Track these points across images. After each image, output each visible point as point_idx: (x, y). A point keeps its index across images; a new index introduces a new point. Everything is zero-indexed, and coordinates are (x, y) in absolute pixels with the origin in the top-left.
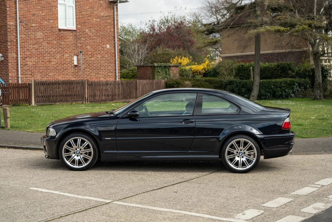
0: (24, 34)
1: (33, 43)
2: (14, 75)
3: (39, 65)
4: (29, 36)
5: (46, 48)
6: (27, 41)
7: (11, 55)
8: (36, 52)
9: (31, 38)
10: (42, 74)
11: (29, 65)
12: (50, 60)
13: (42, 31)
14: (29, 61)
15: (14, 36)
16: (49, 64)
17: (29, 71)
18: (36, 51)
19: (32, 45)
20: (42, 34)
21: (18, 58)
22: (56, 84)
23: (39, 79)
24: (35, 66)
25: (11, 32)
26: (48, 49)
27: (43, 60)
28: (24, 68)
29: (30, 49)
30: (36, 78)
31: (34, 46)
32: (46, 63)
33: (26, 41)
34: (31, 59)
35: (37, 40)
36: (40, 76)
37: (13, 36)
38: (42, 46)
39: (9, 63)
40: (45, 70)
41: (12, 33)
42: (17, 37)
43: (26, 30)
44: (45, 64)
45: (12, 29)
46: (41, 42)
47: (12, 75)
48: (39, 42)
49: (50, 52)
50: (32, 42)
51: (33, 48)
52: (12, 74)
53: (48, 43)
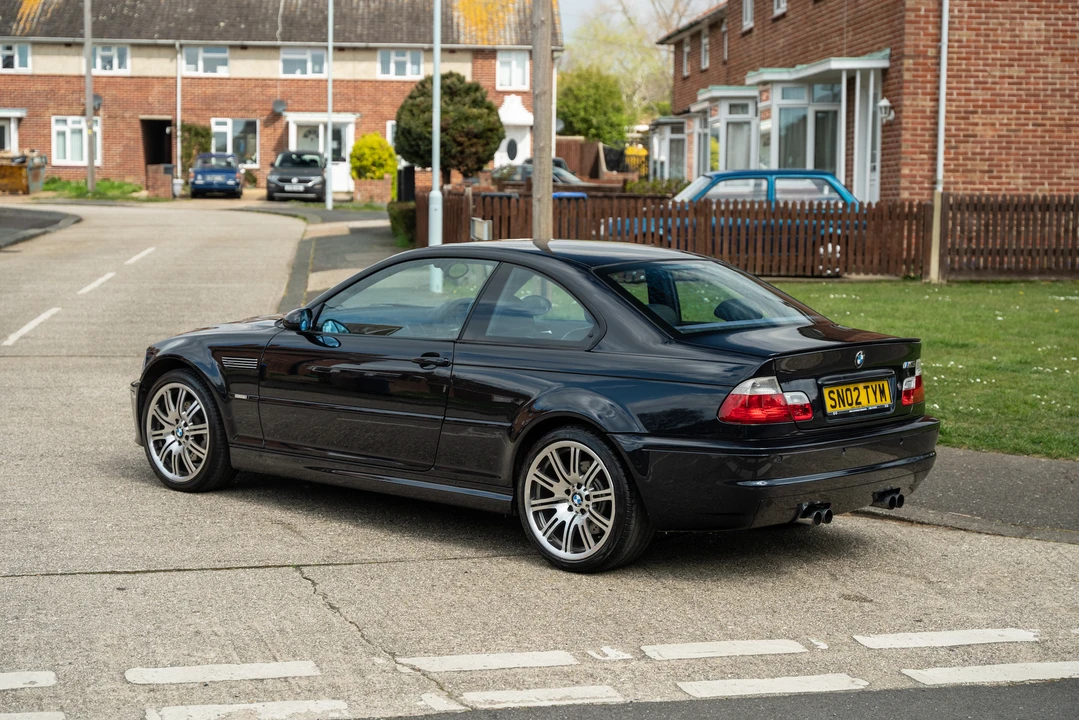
0: (968, 29)
1: (1004, 60)
2: (921, 173)
3: (1022, 137)
4: (988, 35)
5: (1058, 75)
6: (982, 51)
7: (915, 103)
8: (1015, 92)
9: (997, 41)
10: (1032, 172)
11: (981, 136)
12: (1071, 120)
13: (1043, 15)
14: (984, 124)
15: (930, 38)
16: (1065, 135)
17: (981, 160)
18: (1012, 89)
19: (1001, 66)
20: (1043, 27)
21: (936, 112)
22: (1032, 209)
23: (1017, 189)
24: (1006, 143)
25: (919, 22)
26: (1064, 78)
27: (1043, 119)
28: (961, 150)
29: (990, 80)
30: (1009, 184)
31: (1008, 71)
32: (1053, 131)
33: (978, 53)
34: (993, 116)
35: (1021, 48)
36: (1024, 178)
37: (925, 35)
38: (1041, 69)
39: (903, 132)
40: (1047, 158)
41: (922, 25)
42: (939, 40)
43: (977, 15)
44: (1047, 135)
45: (922, 13)
46: (1037, 54)
47: (914, 172)
48: (1030, 54)
49: (1070, 90)
50: (999, 56)
51: (1002, 77)
52: (911, 170)
53: (1068, 57)
